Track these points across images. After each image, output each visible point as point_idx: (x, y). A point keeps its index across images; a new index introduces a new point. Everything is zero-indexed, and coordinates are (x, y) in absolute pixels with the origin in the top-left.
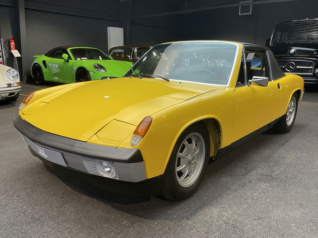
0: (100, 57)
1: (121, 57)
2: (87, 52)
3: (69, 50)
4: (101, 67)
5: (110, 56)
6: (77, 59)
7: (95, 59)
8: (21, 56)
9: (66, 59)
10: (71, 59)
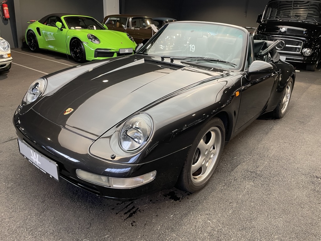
0: (94, 27)
1: (116, 26)
2: (81, 20)
3: (62, 18)
4: (95, 38)
5: (104, 25)
6: (71, 28)
7: (90, 29)
9: (60, 28)
10: (65, 27)
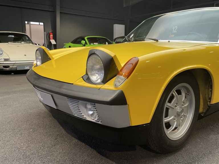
0: (107, 43)
3: (86, 38)
5: (114, 42)
6: (91, 44)
8: (56, 44)
9: (84, 44)
10: (87, 44)
